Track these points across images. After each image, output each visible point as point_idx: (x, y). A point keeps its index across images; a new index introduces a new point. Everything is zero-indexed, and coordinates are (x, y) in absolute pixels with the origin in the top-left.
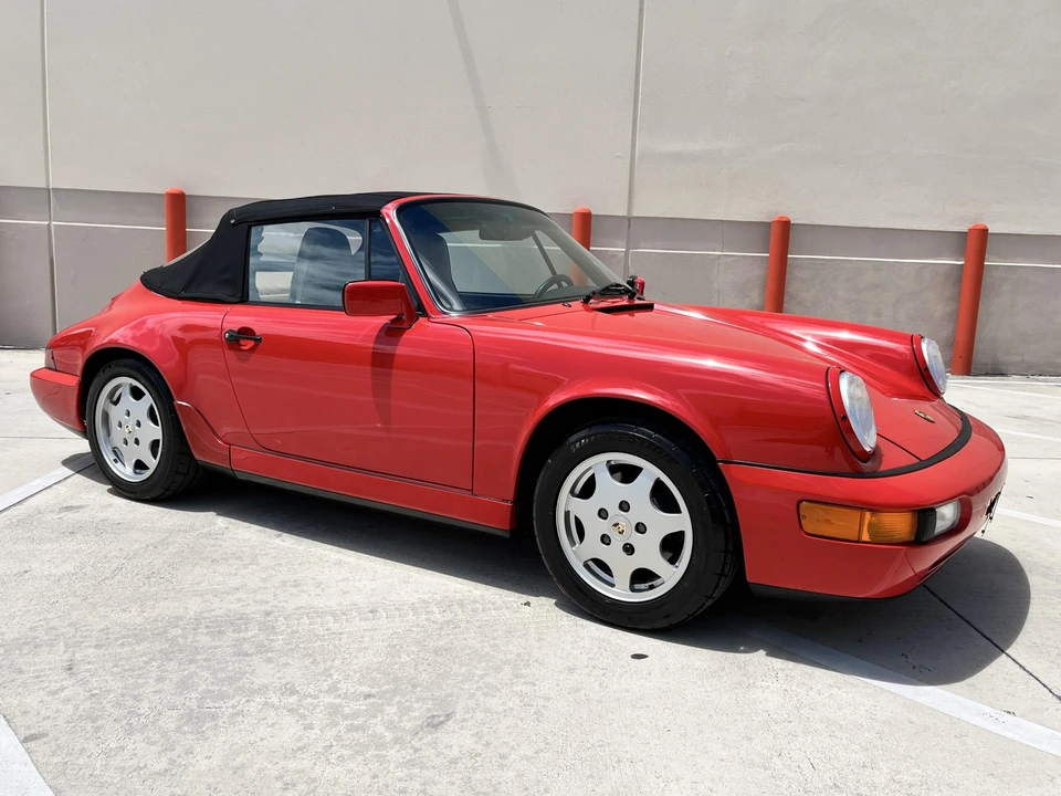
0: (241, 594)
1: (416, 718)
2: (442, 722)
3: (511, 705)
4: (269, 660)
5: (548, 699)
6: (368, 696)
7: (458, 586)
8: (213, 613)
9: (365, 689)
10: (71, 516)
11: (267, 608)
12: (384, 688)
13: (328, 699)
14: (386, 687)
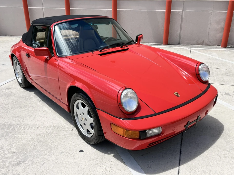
0: (17, 118)
1: (17, 161)
2: (21, 163)
3: (39, 161)
4: (5, 139)
5: (48, 161)
6: (14, 153)
7: (63, 122)
8: (7, 123)
9: (15, 151)
10: (7, 91)
11: (19, 123)
12: (19, 151)
13: (6, 152)
14: (20, 151)
